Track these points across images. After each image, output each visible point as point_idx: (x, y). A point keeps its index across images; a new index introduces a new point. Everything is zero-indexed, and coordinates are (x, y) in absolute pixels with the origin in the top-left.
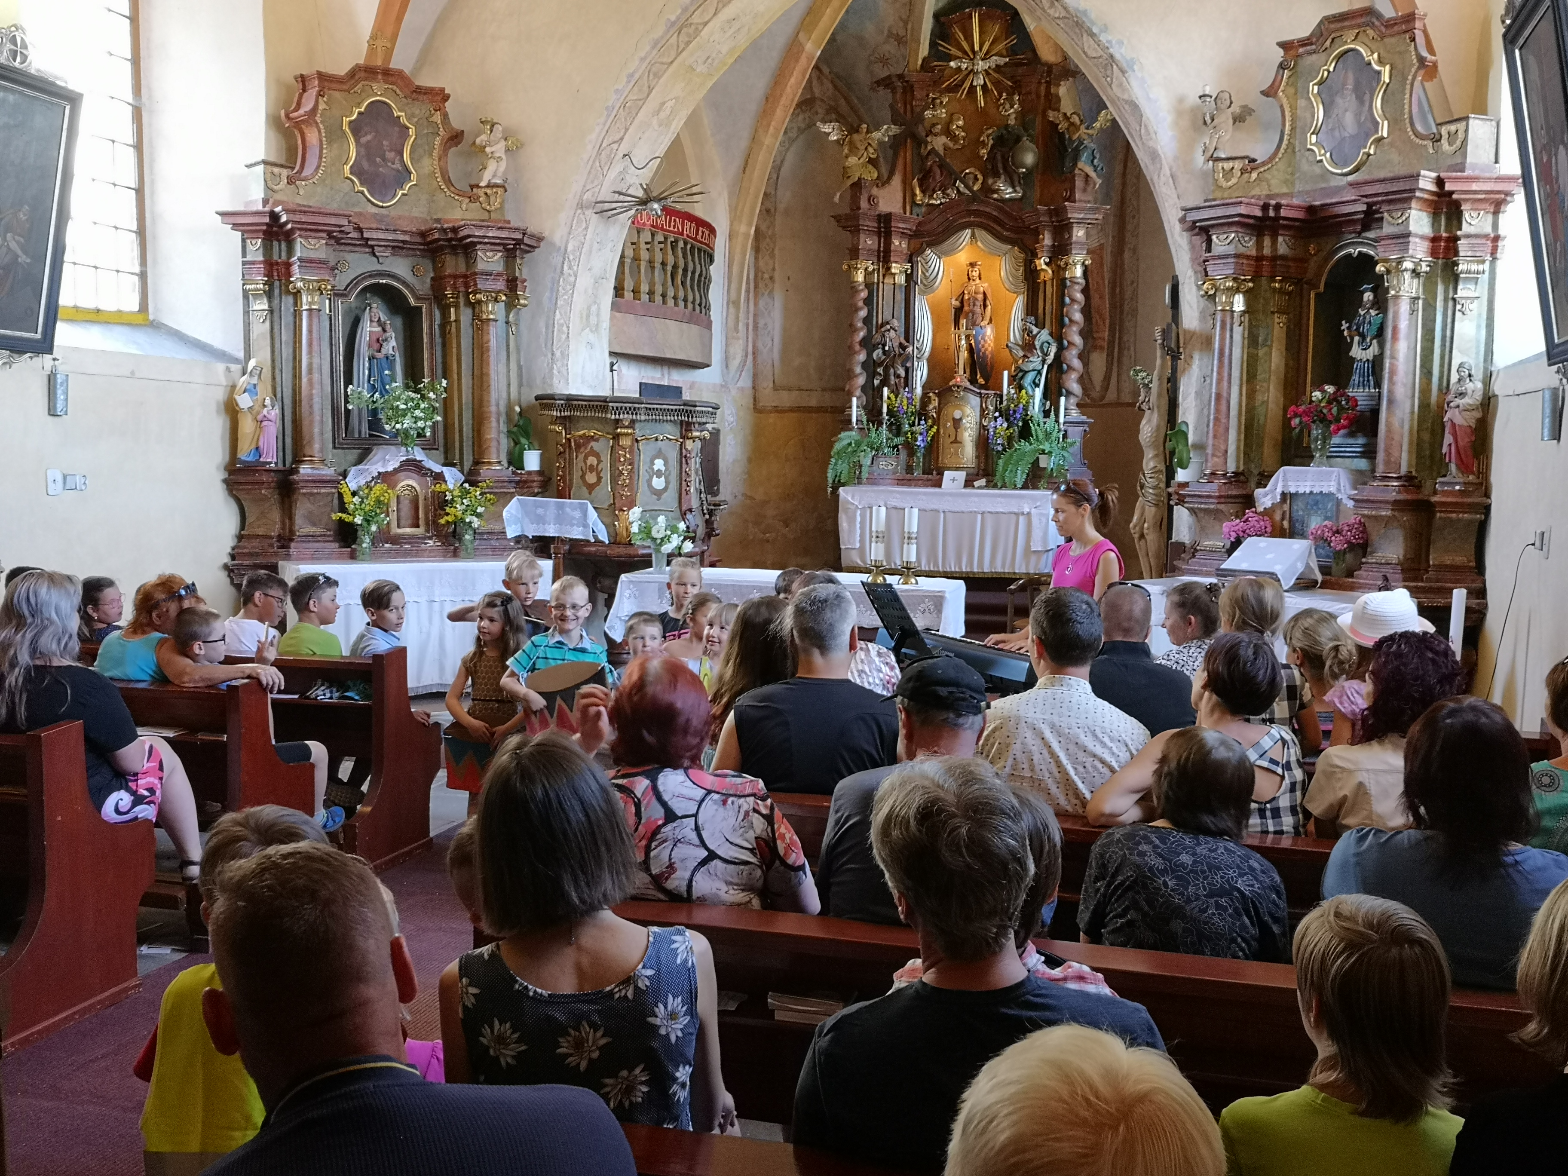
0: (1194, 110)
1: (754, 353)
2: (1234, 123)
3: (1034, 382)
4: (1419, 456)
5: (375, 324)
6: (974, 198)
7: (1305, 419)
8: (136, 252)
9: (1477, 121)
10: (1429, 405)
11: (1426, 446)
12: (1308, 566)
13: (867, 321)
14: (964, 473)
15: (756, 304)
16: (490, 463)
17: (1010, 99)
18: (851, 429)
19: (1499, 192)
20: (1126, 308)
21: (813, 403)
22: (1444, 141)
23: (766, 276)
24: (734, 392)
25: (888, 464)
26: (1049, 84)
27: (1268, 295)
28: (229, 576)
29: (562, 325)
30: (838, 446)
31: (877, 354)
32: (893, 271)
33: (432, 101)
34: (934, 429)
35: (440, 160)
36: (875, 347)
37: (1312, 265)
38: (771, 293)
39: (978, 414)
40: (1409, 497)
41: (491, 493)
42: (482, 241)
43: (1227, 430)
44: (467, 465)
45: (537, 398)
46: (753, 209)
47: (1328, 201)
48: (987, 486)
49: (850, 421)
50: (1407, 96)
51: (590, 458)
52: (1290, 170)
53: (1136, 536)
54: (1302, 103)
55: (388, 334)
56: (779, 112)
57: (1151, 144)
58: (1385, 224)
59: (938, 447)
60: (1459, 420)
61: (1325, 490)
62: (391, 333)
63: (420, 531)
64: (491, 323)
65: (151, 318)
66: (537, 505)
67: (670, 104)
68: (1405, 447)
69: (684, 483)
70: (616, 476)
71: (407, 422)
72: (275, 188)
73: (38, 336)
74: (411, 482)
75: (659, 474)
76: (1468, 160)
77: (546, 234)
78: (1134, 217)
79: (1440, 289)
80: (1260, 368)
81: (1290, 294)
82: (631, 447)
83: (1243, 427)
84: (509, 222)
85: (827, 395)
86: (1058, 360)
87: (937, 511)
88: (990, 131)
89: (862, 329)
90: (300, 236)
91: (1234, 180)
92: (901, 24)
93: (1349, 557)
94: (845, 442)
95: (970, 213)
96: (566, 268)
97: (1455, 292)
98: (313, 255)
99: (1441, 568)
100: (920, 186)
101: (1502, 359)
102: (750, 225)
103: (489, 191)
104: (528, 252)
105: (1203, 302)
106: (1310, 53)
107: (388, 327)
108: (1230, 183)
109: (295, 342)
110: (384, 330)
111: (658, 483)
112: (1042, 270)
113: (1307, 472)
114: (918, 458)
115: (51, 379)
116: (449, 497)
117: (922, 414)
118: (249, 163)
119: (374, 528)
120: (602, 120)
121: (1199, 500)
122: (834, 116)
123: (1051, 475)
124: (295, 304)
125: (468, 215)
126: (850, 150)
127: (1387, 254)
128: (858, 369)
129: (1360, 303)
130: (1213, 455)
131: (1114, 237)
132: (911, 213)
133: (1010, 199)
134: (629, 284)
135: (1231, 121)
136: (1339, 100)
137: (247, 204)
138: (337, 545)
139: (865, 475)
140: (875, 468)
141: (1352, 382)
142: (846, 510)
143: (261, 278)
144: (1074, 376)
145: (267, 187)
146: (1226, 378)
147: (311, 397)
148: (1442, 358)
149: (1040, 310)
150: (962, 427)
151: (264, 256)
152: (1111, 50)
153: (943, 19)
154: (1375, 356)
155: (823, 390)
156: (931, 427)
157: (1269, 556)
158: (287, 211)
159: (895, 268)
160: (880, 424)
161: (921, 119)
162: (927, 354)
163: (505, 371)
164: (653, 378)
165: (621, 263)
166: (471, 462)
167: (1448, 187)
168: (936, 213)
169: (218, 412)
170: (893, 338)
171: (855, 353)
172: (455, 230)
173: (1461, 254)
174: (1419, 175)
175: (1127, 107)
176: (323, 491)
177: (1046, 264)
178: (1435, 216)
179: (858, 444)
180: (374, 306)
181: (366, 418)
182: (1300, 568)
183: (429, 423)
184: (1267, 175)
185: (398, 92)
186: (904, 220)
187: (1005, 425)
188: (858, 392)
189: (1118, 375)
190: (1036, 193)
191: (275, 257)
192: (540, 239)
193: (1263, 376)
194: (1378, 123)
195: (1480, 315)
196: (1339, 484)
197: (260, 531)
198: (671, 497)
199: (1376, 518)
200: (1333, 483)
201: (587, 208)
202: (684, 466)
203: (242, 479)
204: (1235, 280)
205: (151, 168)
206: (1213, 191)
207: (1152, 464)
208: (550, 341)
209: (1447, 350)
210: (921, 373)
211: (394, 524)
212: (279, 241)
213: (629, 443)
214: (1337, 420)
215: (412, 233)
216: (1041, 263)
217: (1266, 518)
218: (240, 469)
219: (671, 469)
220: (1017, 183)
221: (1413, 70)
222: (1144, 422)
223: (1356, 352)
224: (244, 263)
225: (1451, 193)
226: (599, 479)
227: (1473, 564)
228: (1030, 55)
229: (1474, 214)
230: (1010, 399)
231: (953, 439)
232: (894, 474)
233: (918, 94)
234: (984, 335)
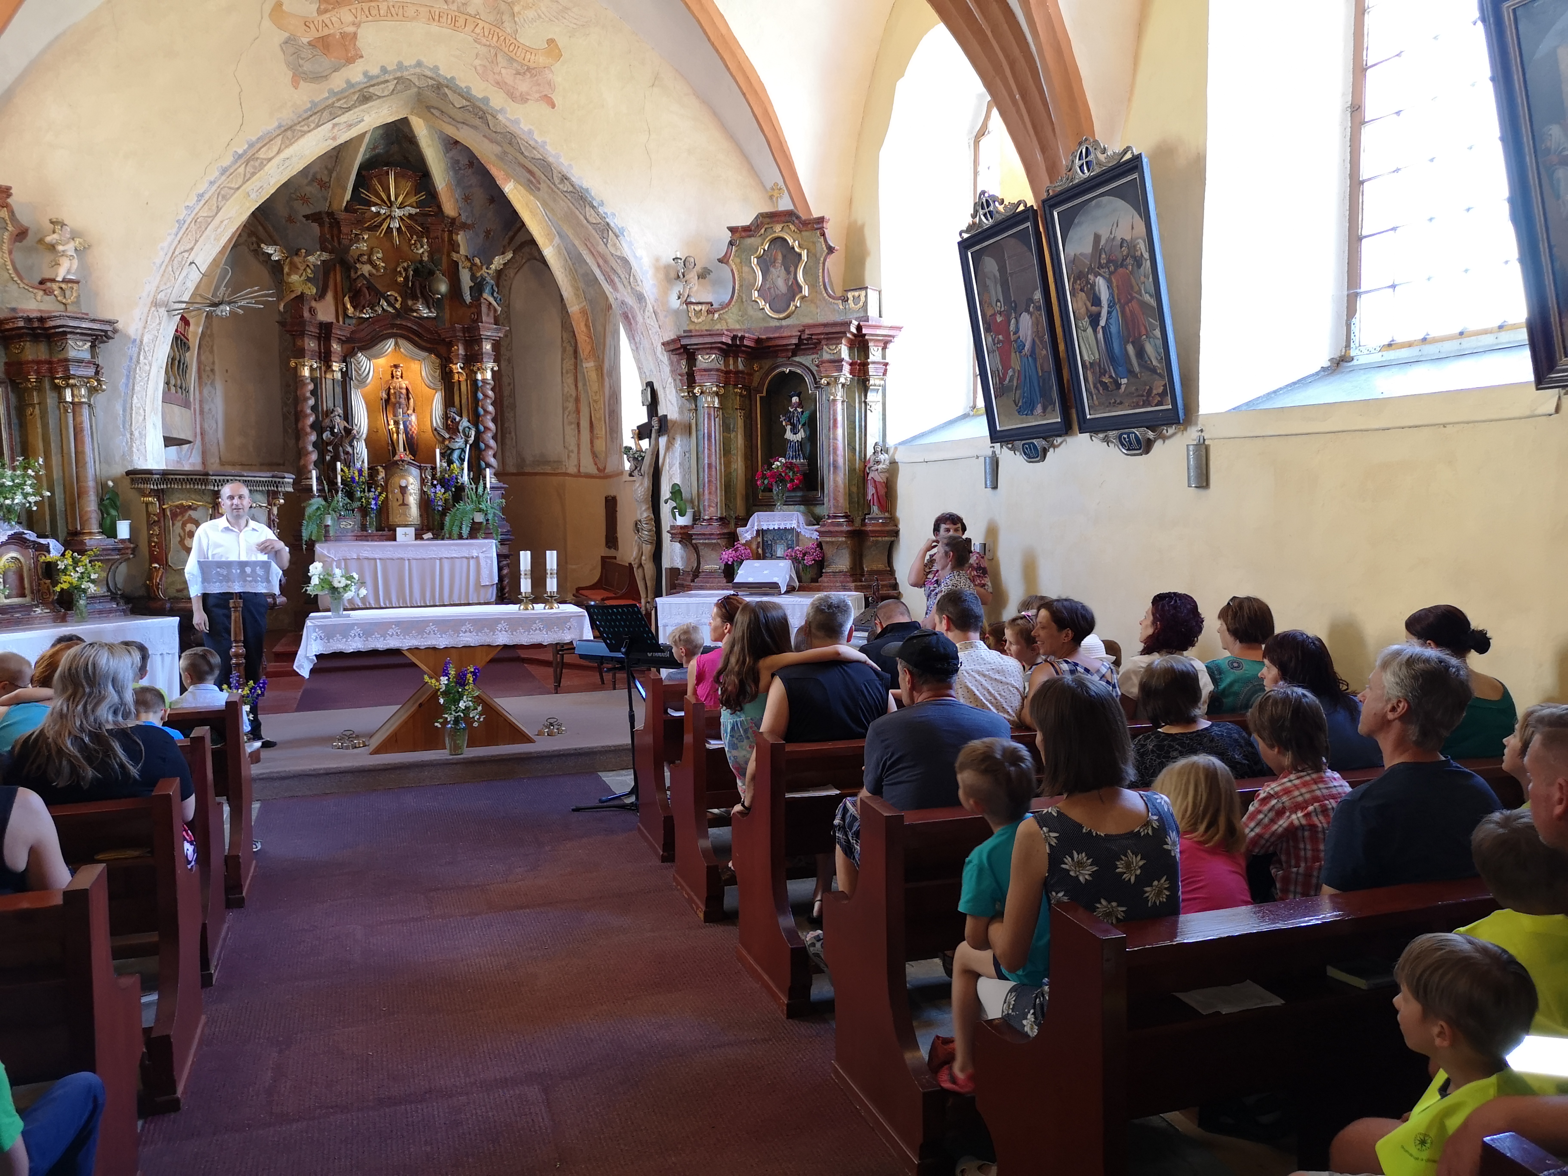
0: (667, 268)
1: (202, 434)
2: (699, 278)
3: (460, 457)
4: (852, 502)
6: (398, 314)
7: (771, 480)
9: (872, 291)
10: (855, 469)
11: (855, 496)
12: (791, 576)
13: (314, 408)
14: (413, 529)
15: (201, 393)
16: (91, 533)
18: (313, 496)
19: (890, 336)
22: (850, 302)
23: (208, 368)
25: (350, 524)
26: (450, 233)
27: (733, 397)
29: (139, 408)
30: (309, 511)
31: (326, 435)
34: (384, 495)
35: (9, 252)
36: (324, 430)
37: (758, 378)
38: (212, 384)
39: (419, 482)
40: (848, 528)
41: (98, 561)
42: (75, 332)
43: (717, 488)
44: (64, 536)
45: (128, 473)
47: (772, 336)
48: (437, 538)
49: (311, 490)
50: (821, 271)
52: (741, 313)
53: (636, 566)
54: (746, 269)
57: (638, 288)
58: (826, 352)
59: (387, 509)
60: (878, 478)
61: (788, 527)
63: (27, 600)
64: (84, 406)
67: (225, 222)
68: (843, 496)
71: (18, 499)
74: (15, 554)
76: (869, 314)
79: (857, 395)
80: (731, 446)
81: (746, 397)
83: (724, 487)
84: (86, 315)
86: (478, 441)
88: (405, 265)
89: (310, 415)
91: (702, 318)
92: (326, 172)
93: (815, 569)
94: (315, 507)
95: (393, 326)
96: (142, 358)
97: (866, 398)
99: (872, 573)
100: (351, 302)
103: (63, 286)
104: (107, 342)
106: (750, 236)
108: (700, 320)
112: (458, 373)
113: (774, 515)
114: (371, 518)
116: (61, 566)
117: (371, 483)
120: (174, 230)
121: (704, 537)
123: (485, 528)
125: (43, 307)
126: (290, 269)
127: (828, 372)
128: (310, 448)
129: (788, 403)
130: (709, 506)
132: (344, 324)
135: (696, 277)
136: (772, 269)
139: (331, 533)
140: (338, 528)
141: (790, 455)
144: (491, 453)
146: (714, 453)
148: (860, 439)
150: (408, 493)
152: (607, 220)
153: (364, 173)
154: (802, 439)
156: (380, 494)
157: (763, 572)
159: (336, 366)
161: (347, 249)
162: (364, 436)
163: (92, 450)
167: (864, 331)
168: (366, 324)
170: (339, 424)
171: (307, 434)
172: (41, 320)
173: (870, 374)
174: (851, 323)
175: (619, 261)
177: (461, 368)
178: (852, 349)
183: (38, 498)
184: (725, 316)
186: (339, 328)
187: (443, 490)
188: (312, 466)
190: (448, 314)
192: (115, 331)
193: (734, 451)
194: (801, 287)
195: (879, 412)
196: (799, 522)
199: (832, 543)
200: (792, 522)
201: (160, 306)
204: (717, 386)
206: (689, 326)
207: (645, 515)
208: (127, 422)
209: (863, 436)
210: (361, 450)
214: (791, 481)
216: (457, 367)
217: (749, 548)
221: (824, 255)
222: (637, 485)
223: (789, 435)
225: (865, 335)
227: (887, 569)
228: (436, 209)
229: (876, 349)
230: (444, 471)
231: (401, 502)
232: (352, 532)
233: (344, 229)
234: (410, 422)
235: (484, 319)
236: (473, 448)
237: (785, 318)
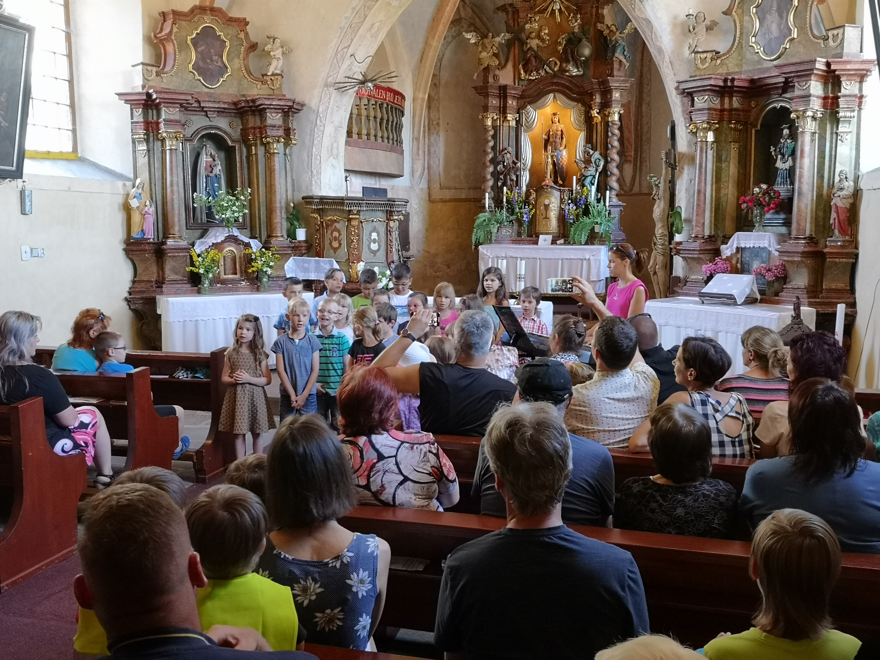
0: (683, 24)
1: (428, 168)
2: (707, 31)
3: (591, 182)
4: (817, 226)
5: (209, 156)
6: (555, 75)
7: (750, 204)
8: (69, 118)
9: (850, 28)
10: (822, 195)
11: (821, 219)
12: (752, 290)
13: (494, 148)
14: (551, 236)
15: (429, 139)
16: (277, 236)
17: (575, 17)
18: (485, 212)
19: (863, 70)
20: (644, 138)
21: (463, 196)
22: (830, 40)
23: (435, 123)
24: (417, 191)
25: (507, 231)
26: (597, 7)
27: (728, 132)
28: (128, 304)
30: (478, 222)
31: (500, 167)
32: (508, 118)
33: (239, 26)
34: (533, 211)
35: (244, 60)
36: (498, 163)
37: (754, 112)
38: (438, 133)
39: (559, 201)
40: (811, 249)
41: (277, 254)
42: (269, 107)
43: (704, 211)
44: (264, 238)
45: (303, 198)
46: (427, 83)
47: (763, 76)
48: (564, 244)
49: (484, 207)
50: (808, 13)
51: (335, 233)
52: (740, 58)
53: (652, 273)
54: (746, 18)
55: (216, 162)
56: (441, 27)
57: (658, 44)
58: (796, 89)
59: (536, 221)
60: (840, 204)
61: (762, 246)
62: (218, 162)
63: (238, 276)
64: (276, 155)
65: (79, 155)
66: (304, 262)
67: (377, 24)
68: (808, 220)
69: (389, 246)
70: (349, 243)
71: (228, 214)
72: (149, 78)
73: (14, 168)
74: (231, 248)
75: (374, 241)
76: (845, 51)
77: (306, 102)
78: (648, 84)
79: (828, 127)
80: (723, 175)
81: (740, 131)
82: (358, 226)
83: (713, 209)
84: (285, 96)
85: (471, 191)
86: (605, 169)
87: (536, 258)
88: (563, 36)
89: (491, 153)
90: (164, 106)
91: (707, 65)
93: (776, 285)
94: (482, 219)
95: (553, 84)
96: (318, 122)
97: (837, 129)
98: (172, 117)
99: (830, 290)
100: (524, 69)
101: (865, 168)
102: (425, 93)
103: (273, 78)
104: (297, 113)
105: (689, 136)
107: (216, 158)
108: (705, 66)
109: (163, 168)
110: (214, 160)
111: (374, 246)
112: (595, 116)
113: (751, 235)
114: (524, 228)
115: (22, 193)
116: (253, 257)
117: (526, 202)
118: (133, 64)
119: (211, 275)
120: (338, 35)
121: (688, 252)
122: (472, 28)
123: (601, 237)
124: (162, 146)
125: (261, 92)
126: (482, 48)
127: (797, 107)
128: (489, 177)
129: (781, 135)
130: (696, 226)
131: (636, 96)
132: (518, 85)
133: (576, 76)
134: (355, 130)
135: (705, 29)
136: (768, 16)
137: (133, 88)
138: (190, 285)
139: (494, 238)
140: (499, 234)
141: (777, 182)
142: (483, 259)
143: (142, 131)
144: (614, 178)
145: (144, 78)
146: (703, 181)
147: (172, 200)
148: (830, 167)
149: (594, 140)
150: (550, 209)
151: (144, 118)
154: (790, 167)
155: (469, 189)
156: (532, 209)
157: (729, 285)
158: (156, 92)
159: (510, 117)
160: (502, 208)
161: (523, 29)
162: (529, 167)
163: (284, 182)
164: (370, 184)
165: (351, 118)
166: (266, 236)
167: (833, 67)
168: (533, 85)
169: (119, 209)
170: (509, 158)
171: (487, 167)
172: (253, 101)
173: (841, 106)
174: (815, 61)
175: (644, 22)
176: (181, 254)
177: (597, 113)
178: (825, 84)
179: (490, 220)
180: (208, 146)
181: (205, 211)
182: (748, 291)
183: (241, 214)
184: (726, 61)
185: (219, 21)
186: (514, 89)
187: (575, 208)
188: (489, 190)
189: (640, 177)
190: (591, 73)
191: (150, 119)
192: (303, 105)
193: (725, 179)
194: (791, 30)
195: (852, 142)
196: (770, 242)
197: (145, 278)
198: (381, 256)
199: (792, 262)
200: (766, 241)
201: (330, 86)
202: (389, 236)
203: (134, 248)
204: (708, 123)
205: (77, 68)
206: (695, 71)
207: (660, 231)
208: (310, 164)
209: (833, 162)
210: (525, 178)
211: (222, 273)
212: (152, 110)
213: (357, 224)
214: (769, 205)
215: (229, 103)
216: (595, 113)
217: (727, 262)
218: (133, 243)
219: (381, 238)
220: (580, 66)
222: (655, 207)
223: (779, 164)
224: (132, 123)
225: (835, 71)
226: (340, 244)
227: (848, 288)
229: (848, 83)
230: (577, 193)
231: (544, 216)
232: (510, 237)
233: (521, 15)
234: (562, 155)
235: (615, 73)
236: (603, 176)
237: (775, 59)
